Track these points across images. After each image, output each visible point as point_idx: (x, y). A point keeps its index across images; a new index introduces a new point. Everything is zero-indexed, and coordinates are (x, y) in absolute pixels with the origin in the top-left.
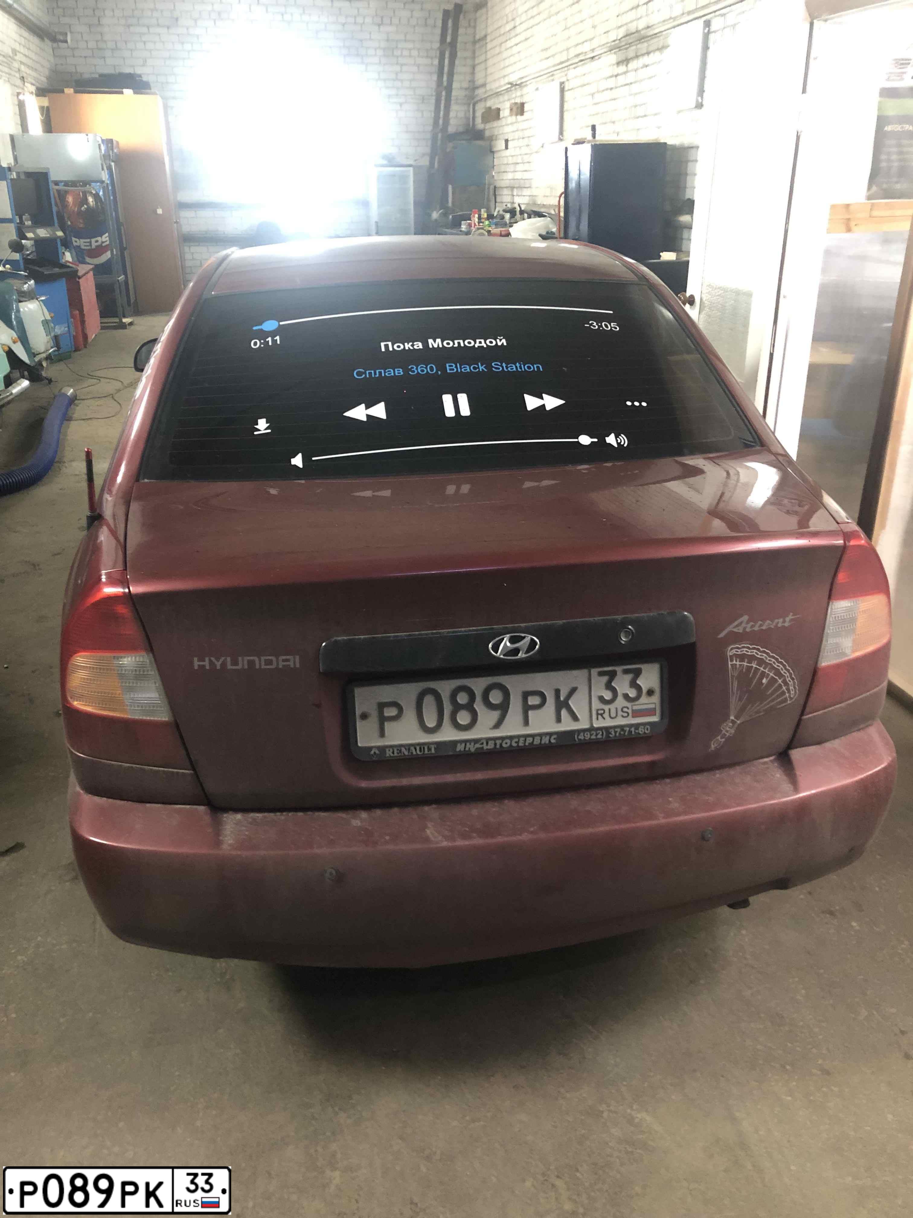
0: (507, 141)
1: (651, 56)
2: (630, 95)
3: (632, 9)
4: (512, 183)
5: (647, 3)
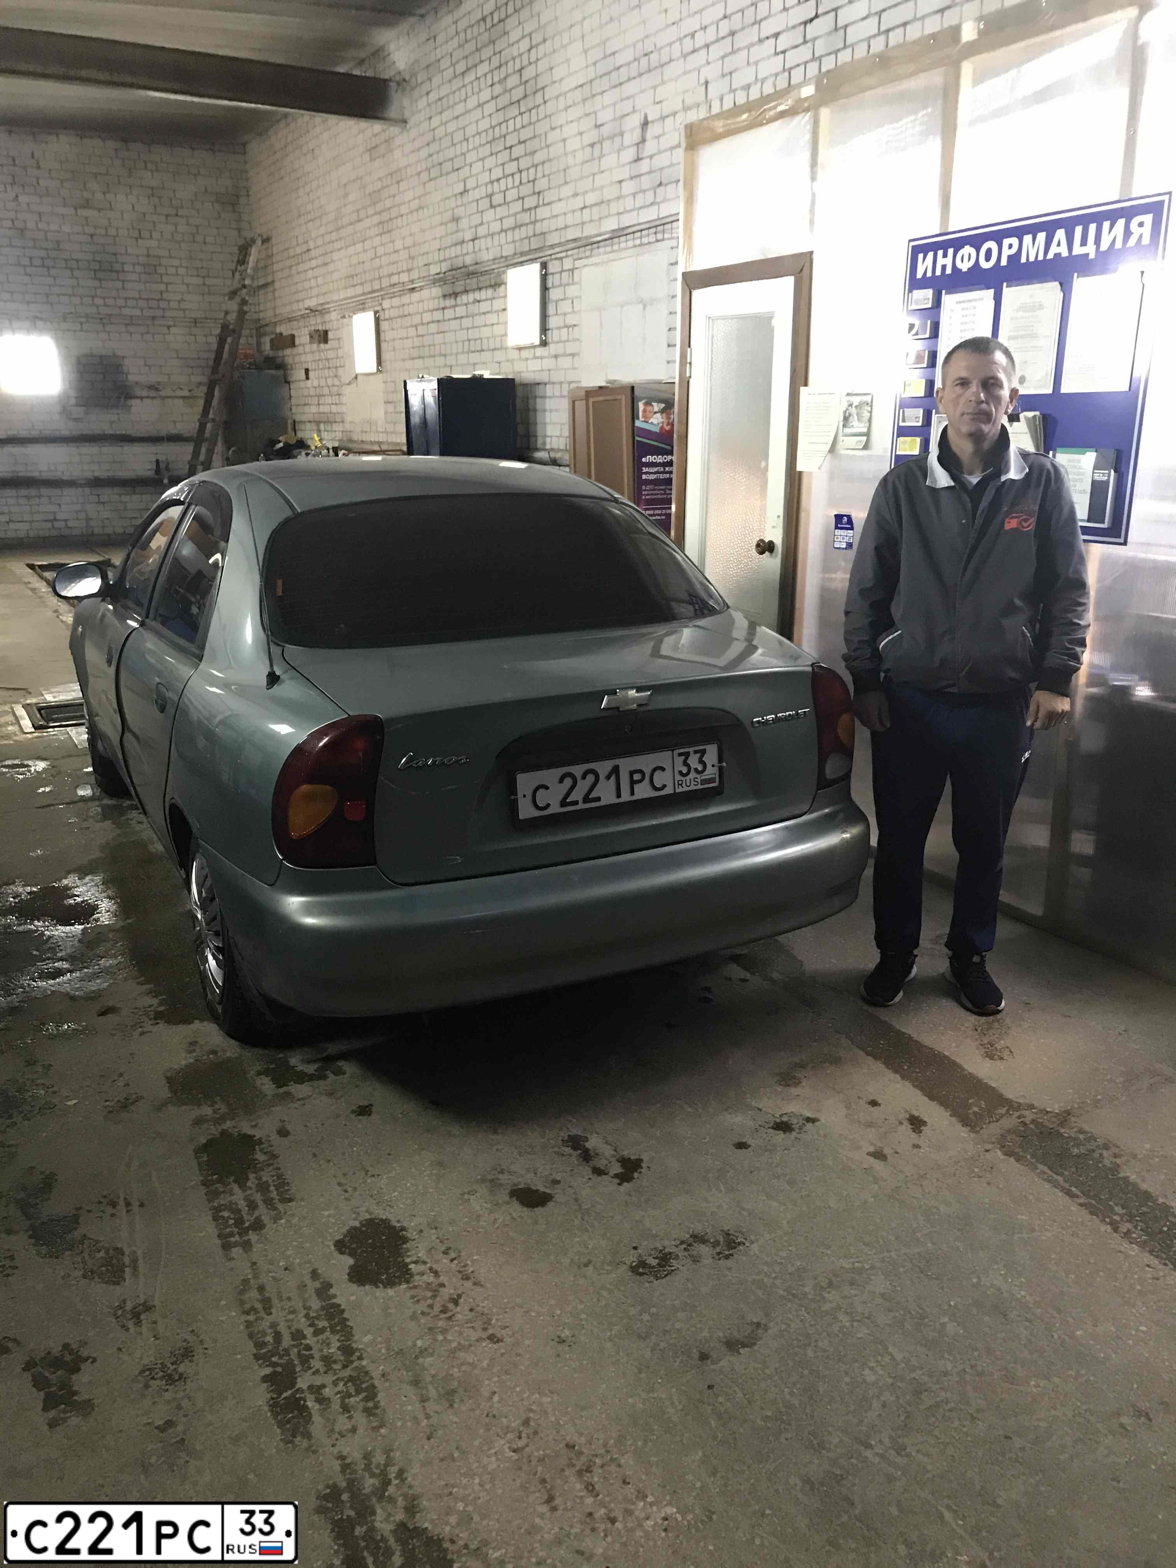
0: (307, 371)
1: (483, 292)
2: (462, 329)
3: (456, 244)
4: (317, 417)
5: (473, 240)
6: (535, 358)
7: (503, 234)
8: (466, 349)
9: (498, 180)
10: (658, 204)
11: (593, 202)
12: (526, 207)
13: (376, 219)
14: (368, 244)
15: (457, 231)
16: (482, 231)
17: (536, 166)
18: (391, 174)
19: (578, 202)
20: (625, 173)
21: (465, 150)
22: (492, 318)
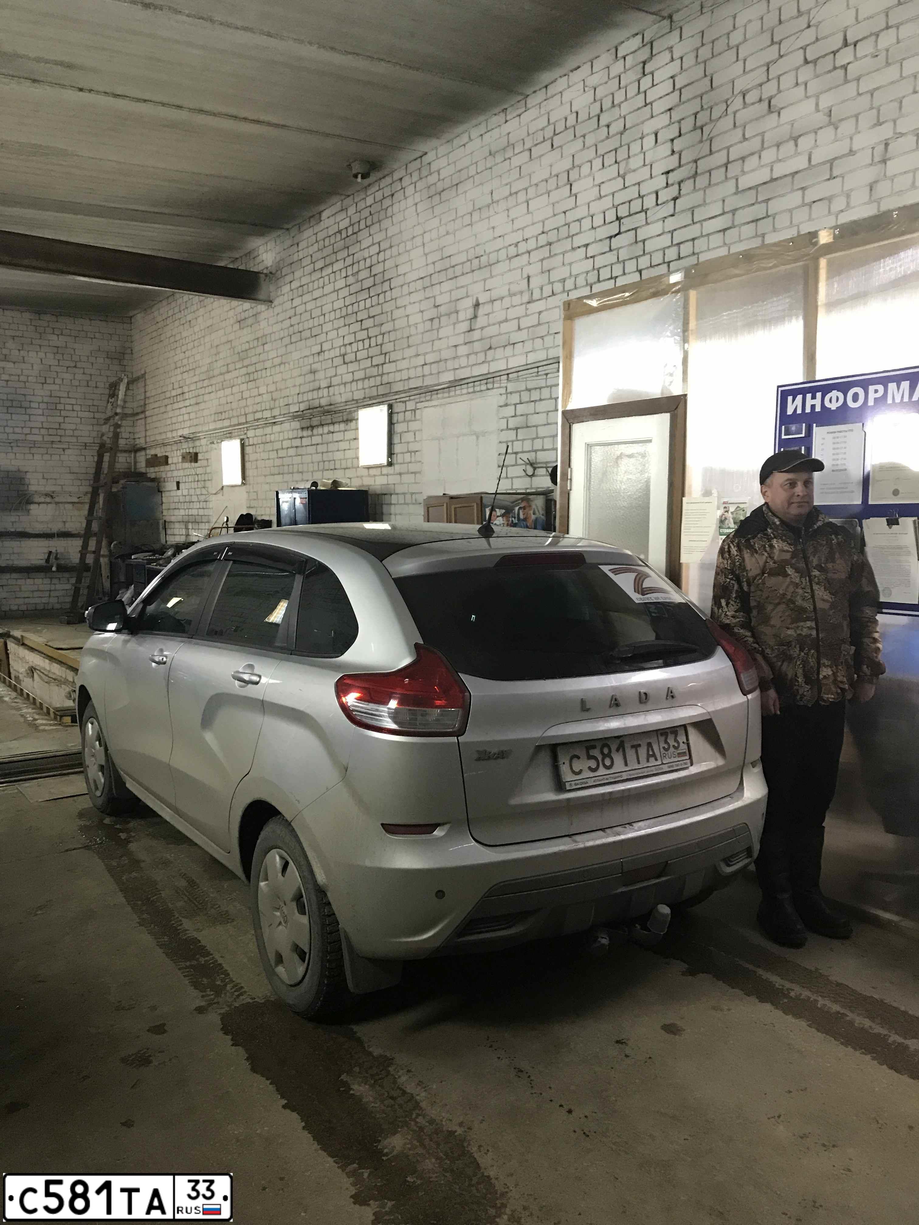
0: (178, 483)
1: (336, 426)
2: (317, 453)
3: (313, 390)
4: (186, 519)
5: (328, 387)
6: (382, 475)
7: (355, 383)
8: (321, 468)
9: (351, 344)
10: (489, 362)
11: (432, 361)
12: (374, 364)
13: (244, 371)
14: (235, 390)
15: (314, 381)
16: (335, 381)
17: (384, 334)
18: (258, 339)
19: (420, 361)
20: (461, 340)
21: (322, 322)
22: (343, 446)
